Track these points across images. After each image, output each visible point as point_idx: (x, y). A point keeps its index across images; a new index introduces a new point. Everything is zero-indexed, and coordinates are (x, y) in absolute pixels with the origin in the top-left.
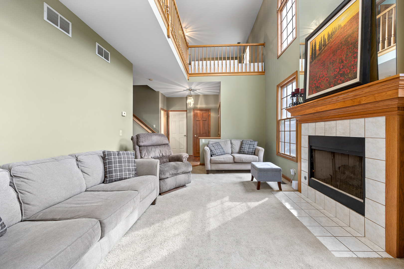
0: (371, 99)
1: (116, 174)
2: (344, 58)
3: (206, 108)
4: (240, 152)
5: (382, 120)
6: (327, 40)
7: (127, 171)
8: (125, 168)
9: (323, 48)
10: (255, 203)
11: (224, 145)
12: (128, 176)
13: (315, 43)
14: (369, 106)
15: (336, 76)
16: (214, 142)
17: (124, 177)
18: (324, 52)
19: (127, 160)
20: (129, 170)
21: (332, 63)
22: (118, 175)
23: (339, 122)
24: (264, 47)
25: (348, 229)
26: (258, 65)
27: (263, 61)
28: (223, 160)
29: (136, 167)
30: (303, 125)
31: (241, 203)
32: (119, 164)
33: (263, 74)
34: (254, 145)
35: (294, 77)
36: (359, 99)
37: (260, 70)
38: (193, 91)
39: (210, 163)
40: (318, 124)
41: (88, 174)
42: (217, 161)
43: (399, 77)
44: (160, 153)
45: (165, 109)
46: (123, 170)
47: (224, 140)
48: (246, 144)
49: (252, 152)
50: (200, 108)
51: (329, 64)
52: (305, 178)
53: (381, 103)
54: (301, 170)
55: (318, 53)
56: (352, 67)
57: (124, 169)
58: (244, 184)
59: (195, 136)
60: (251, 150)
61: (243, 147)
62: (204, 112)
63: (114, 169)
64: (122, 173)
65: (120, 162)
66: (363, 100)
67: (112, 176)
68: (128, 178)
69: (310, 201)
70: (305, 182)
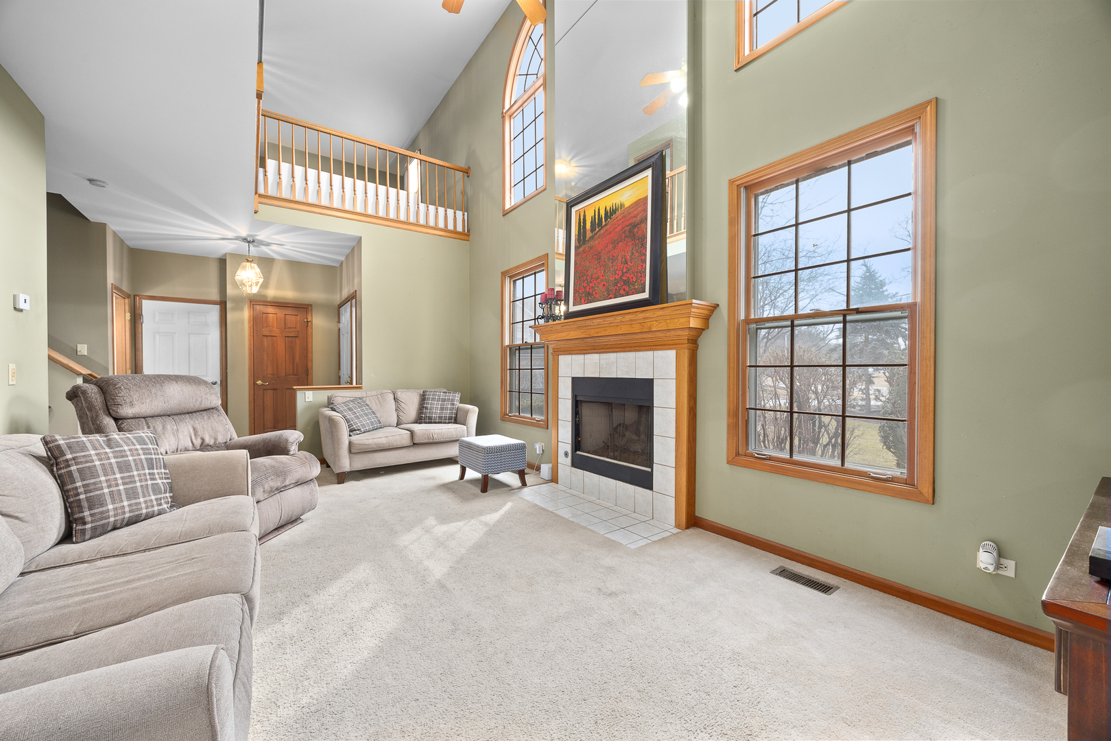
0: (663, 326)
1: (117, 505)
2: (628, 257)
3: (299, 302)
4: (419, 420)
5: (671, 354)
6: (604, 220)
7: (151, 493)
8: (143, 483)
9: (597, 229)
10: (492, 515)
11: (376, 405)
12: (156, 508)
13: (585, 216)
14: (660, 334)
15: (617, 283)
16: (348, 399)
17: (144, 511)
18: (599, 238)
19: (146, 459)
20: (156, 490)
21: (612, 259)
22: (127, 509)
23: (622, 355)
24: (468, 177)
25: (634, 515)
26: (455, 216)
27: (465, 209)
28: (384, 442)
29: (168, 478)
30: (561, 357)
31: (467, 521)
32: (120, 473)
33: (466, 238)
34: (453, 400)
35: (541, 264)
36: (649, 324)
37: (460, 229)
38: (254, 246)
39: (350, 451)
40: (588, 356)
41: (17, 518)
42: (369, 445)
43: (691, 304)
44: (193, 437)
45: (125, 288)
46: (140, 490)
47: (374, 393)
48: (433, 399)
49: (450, 418)
50: (274, 298)
51: (606, 260)
52: (566, 454)
53: (673, 333)
54: (558, 441)
55: (589, 234)
56: (640, 275)
57: (142, 486)
58: (447, 487)
59: (259, 382)
60: (447, 413)
61: (426, 408)
62: (289, 311)
63: (106, 491)
64: (137, 501)
65: (124, 467)
66: (655, 326)
67: (104, 516)
68: (156, 513)
69: (575, 493)
70: (565, 462)
